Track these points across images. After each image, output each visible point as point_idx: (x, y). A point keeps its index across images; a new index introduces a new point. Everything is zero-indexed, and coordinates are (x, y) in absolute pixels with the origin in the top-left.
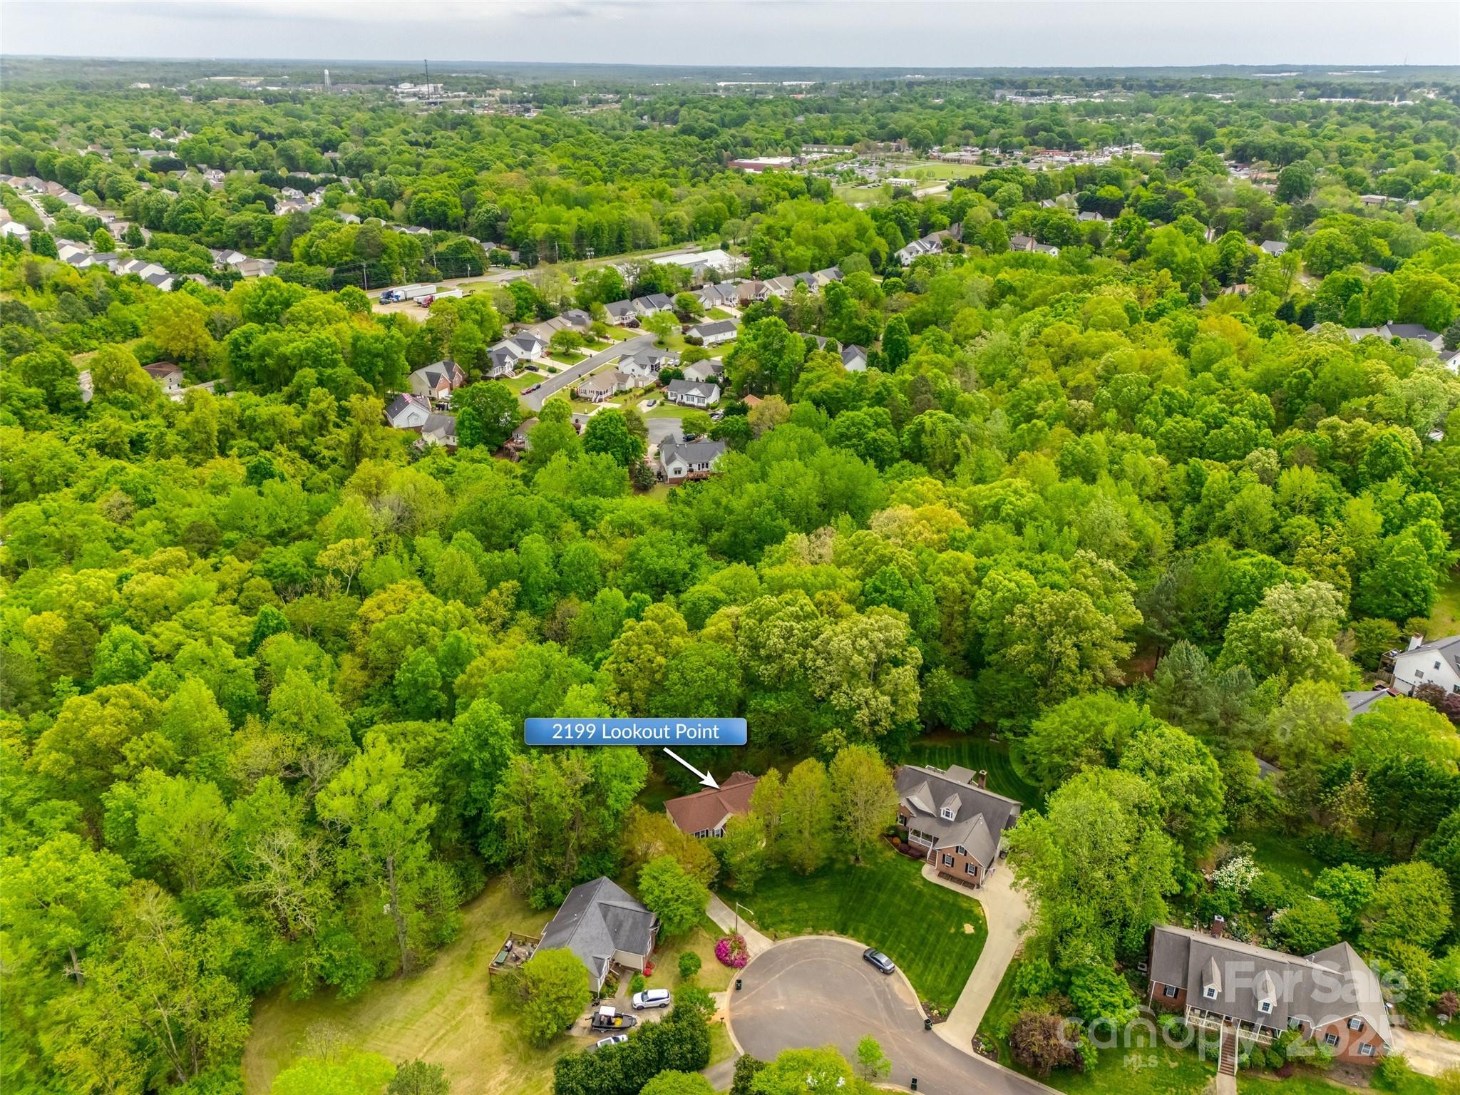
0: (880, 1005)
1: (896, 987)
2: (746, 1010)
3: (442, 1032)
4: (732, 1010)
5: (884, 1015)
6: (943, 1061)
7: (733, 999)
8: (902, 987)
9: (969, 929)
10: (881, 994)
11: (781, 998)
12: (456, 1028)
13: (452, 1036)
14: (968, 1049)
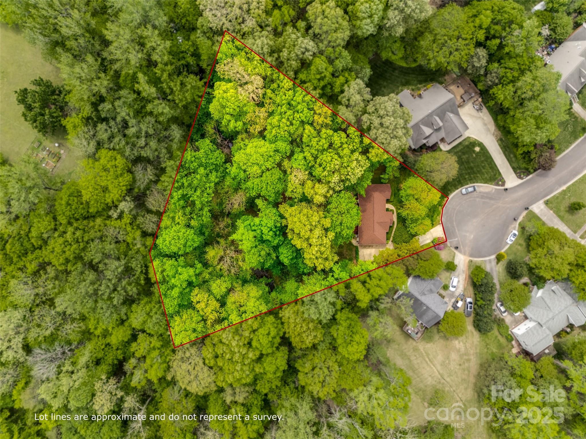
0: (487, 200)
1: (482, 190)
2: (468, 249)
3: (427, 360)
4: (465, 254)
5: (492, 202)
6: (520, 193)
7: (460, 252)
8: (484, 188)
9: (477, 149)
10: (482, 197)
11: (468, 234)
12: (428, 355)
13: (431, 357)
14: (520, 181)
